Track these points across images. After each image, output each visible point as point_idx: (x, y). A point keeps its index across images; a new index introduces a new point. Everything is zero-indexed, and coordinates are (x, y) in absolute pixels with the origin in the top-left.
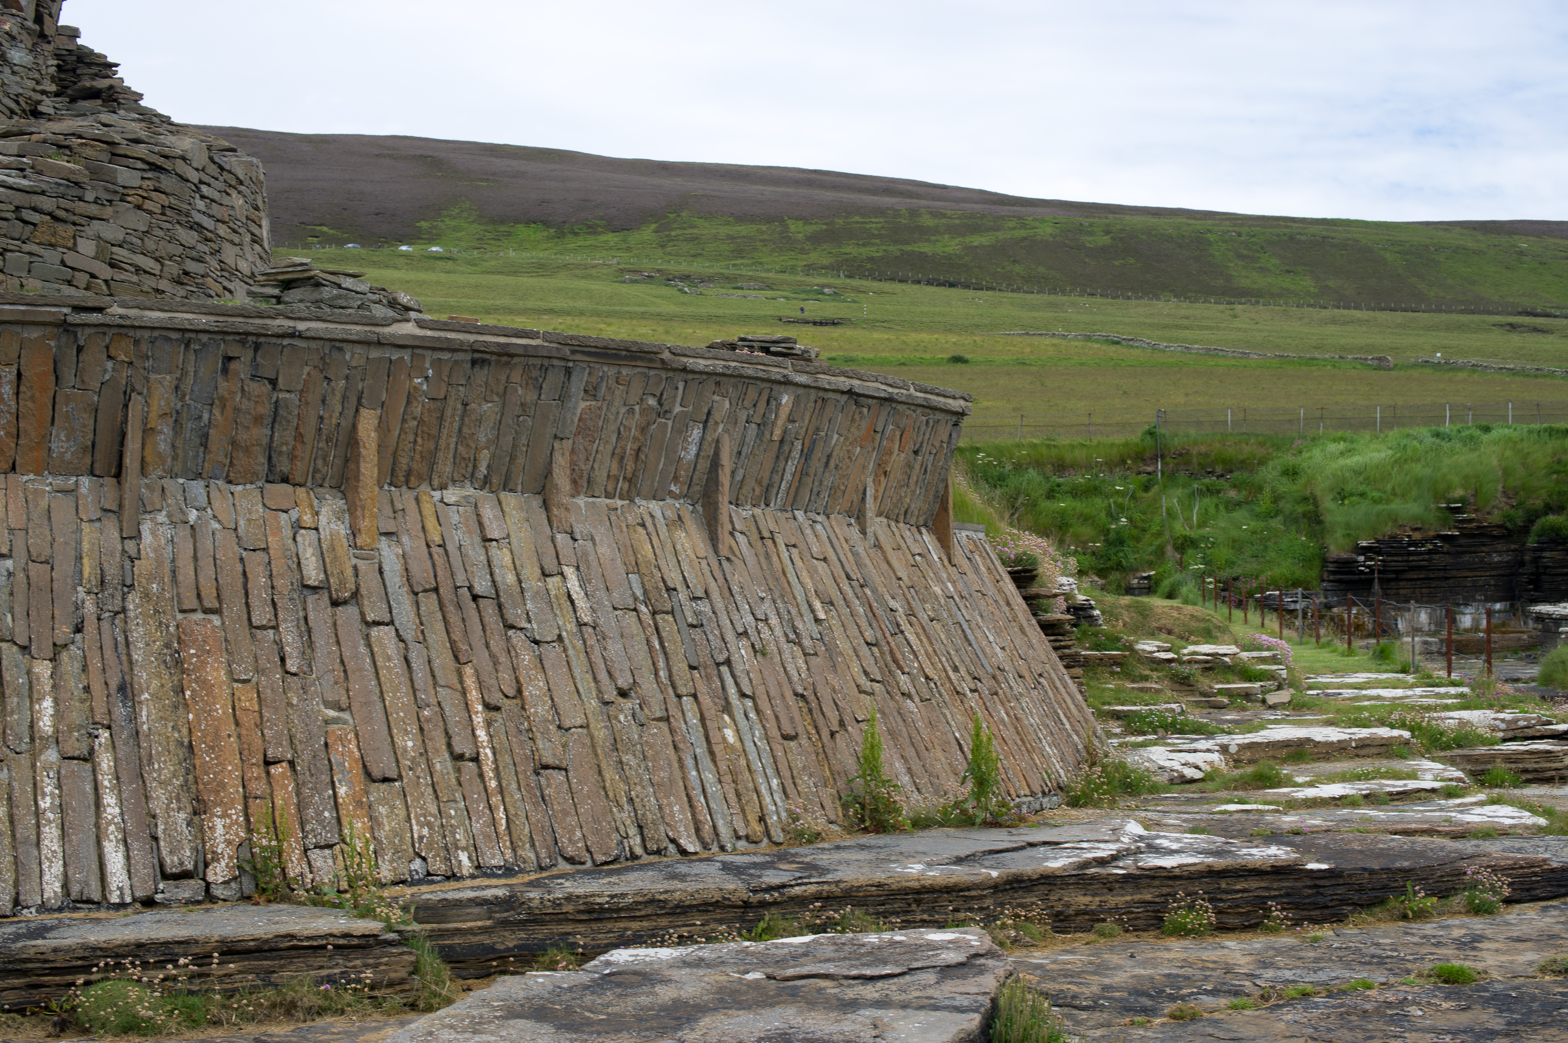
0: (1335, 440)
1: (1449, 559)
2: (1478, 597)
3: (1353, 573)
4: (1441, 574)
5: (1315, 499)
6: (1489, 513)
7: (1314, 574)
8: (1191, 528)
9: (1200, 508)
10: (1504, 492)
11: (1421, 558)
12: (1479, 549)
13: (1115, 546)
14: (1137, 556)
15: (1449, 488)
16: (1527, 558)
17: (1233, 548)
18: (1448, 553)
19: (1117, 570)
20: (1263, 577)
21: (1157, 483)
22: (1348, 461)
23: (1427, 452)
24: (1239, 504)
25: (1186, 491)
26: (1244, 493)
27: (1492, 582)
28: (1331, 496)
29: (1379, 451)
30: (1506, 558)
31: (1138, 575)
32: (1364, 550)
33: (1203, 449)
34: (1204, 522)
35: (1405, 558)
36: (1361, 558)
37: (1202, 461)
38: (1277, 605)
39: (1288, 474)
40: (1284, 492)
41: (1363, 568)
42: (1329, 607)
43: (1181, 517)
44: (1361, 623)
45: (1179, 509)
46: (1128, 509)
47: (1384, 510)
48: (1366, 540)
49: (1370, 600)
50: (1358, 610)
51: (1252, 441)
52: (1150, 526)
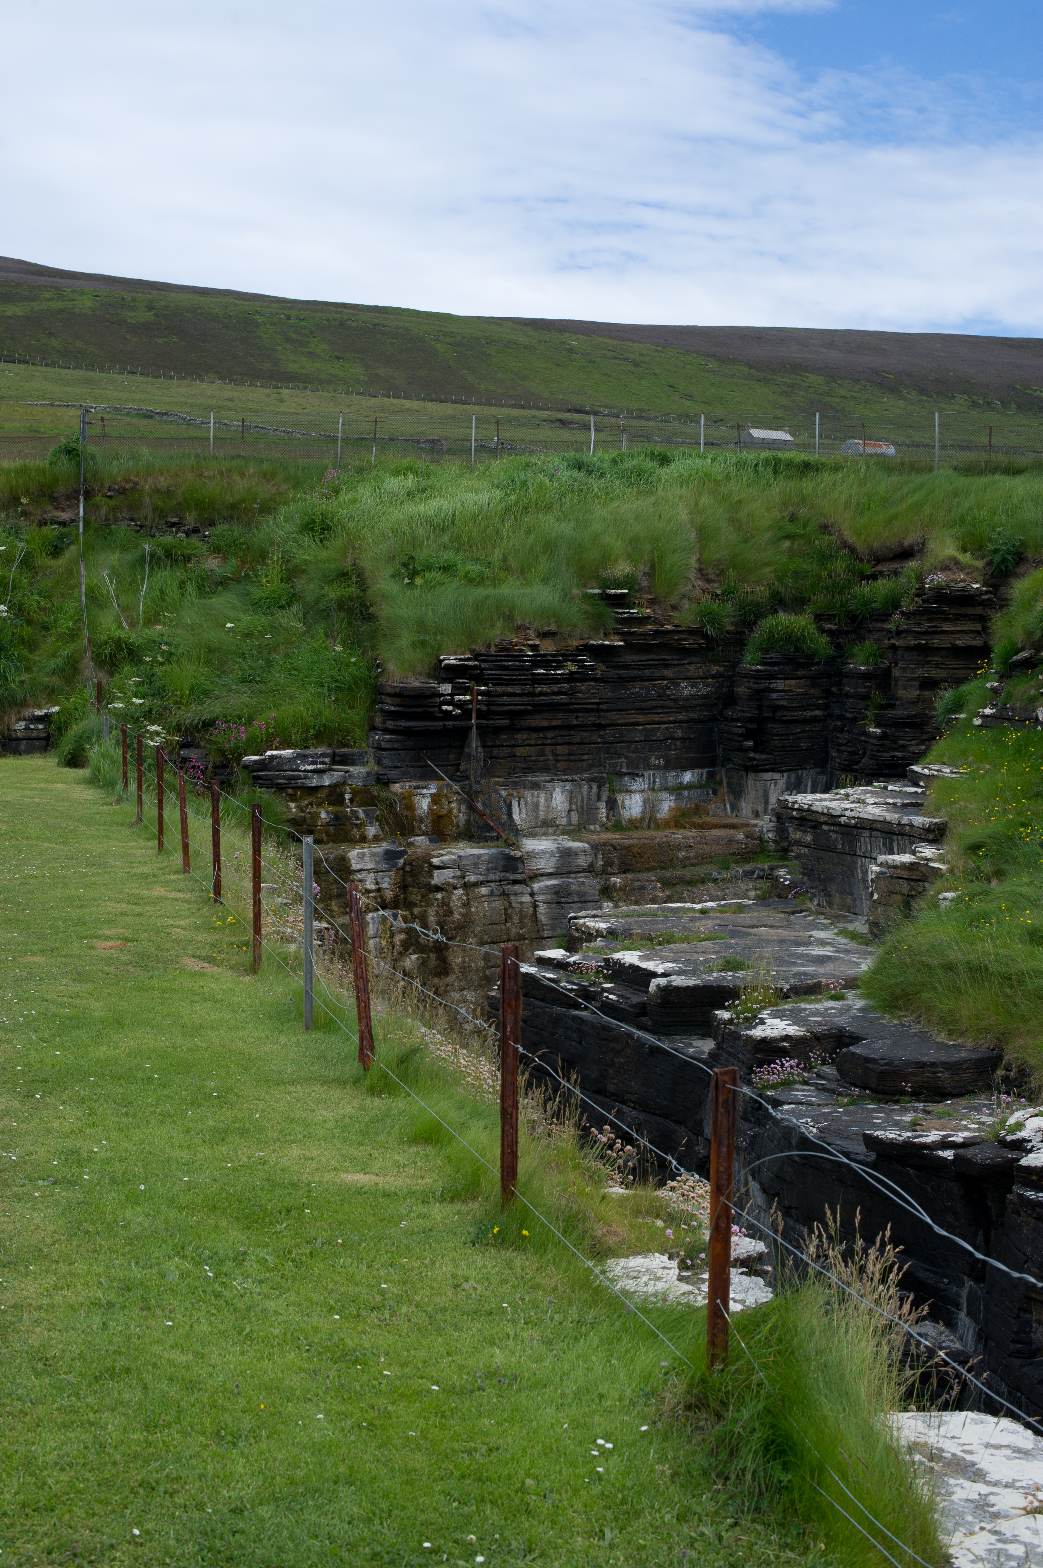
0: (398, 472)
1: (606, 692)
2: (654, 761)
3: (432, 717)
4: (592, 718)
5: (360, 575)
6: (674, 608)
7: (356, 715)
8: (133, 624)
9: (150, 588)
10: (700, 570)
11: (555, 688)
12: (657, 673)
14: (25, 676)
15: (606, 558)
16: (742, 690)
17: (208, 663)
18: (603, 680)
20: (259, 721)
21: (75, 541)
22: (422, 508)
23: (563, 494)
24: (223, 583)
25: (129, 557)
26: (233, 562)
27: (679, 734)
28: (391, 570)
29: (477, 491)
30: (704, 691)
31: (27, 713)
32: (451, 674)
33: (163, 482)
34: (157, 614)
35: (528, 689)
36: (446, 688)
37: (160, 504)
38: (284, 777)
39: (312, 529)
40: (305, 562)
41: (450, 708)
42: (384, 782)
43: (115, 605)
44: (444, 812)
45: (111, 589)
46: (14, 588)
47: (488, 597)
48: (455, 653)
49: (462, 768)
50: (439, 788)
51: (251, 471)
52: (56, 620)
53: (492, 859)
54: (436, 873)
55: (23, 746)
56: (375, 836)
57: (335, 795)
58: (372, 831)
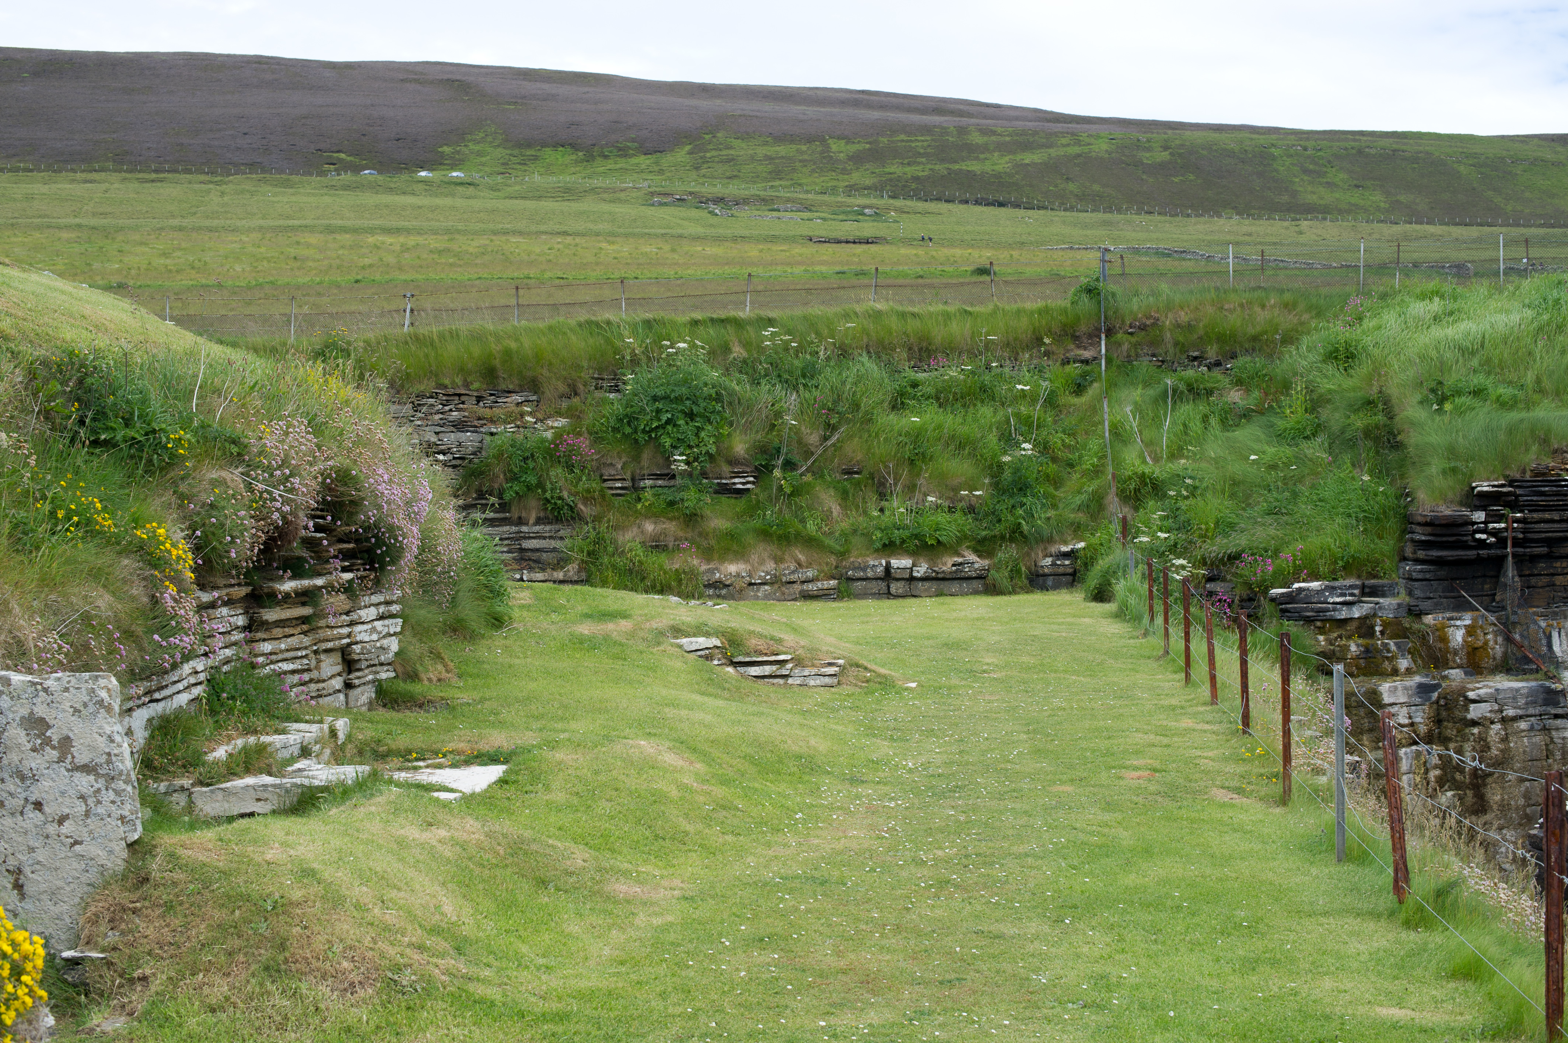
0: (1423, 296)
3: (1465, 546)
5: (1387, 402)
7: (1386, 546)
8: (1156, 459)
9: (1174, 423)
13: (1012, 496)
14: (1051, 513)
17: (1233, 496)
19: (1012, 540)
20: (1286, 553)
21: (1098, 378)
22: (1450, 332)
24: (1246, 415)
25: (1151, 392)
26: (1256, 394)
28: (1418, 397)
29: (1508, 312)
31: (1053, 549)
32: (1484, 500)
33: (1184, 317)
34: (1181, 448)
36: (1480, 516)
37: (1181, 339)
38: (1312, 610)
39: (1336, 358)
40: (1330, 391)
41: (1484, 536)
42: (1416, 613)
43: (1139, 440)
44: (1480, 644)
45: (1135, 425)
46: (1038, 427)
47: (1522, 421)
48: (1488, 480)
49: (1497, 598)
50: (1474, 620)
51: (1272, 302)
52: (1080, 457)
53: (1532, 692)
54: (1472, 707)
55: (1050, 581)
56: (1407, 669)
57: (1365, 627)
58: (1404, 664)
